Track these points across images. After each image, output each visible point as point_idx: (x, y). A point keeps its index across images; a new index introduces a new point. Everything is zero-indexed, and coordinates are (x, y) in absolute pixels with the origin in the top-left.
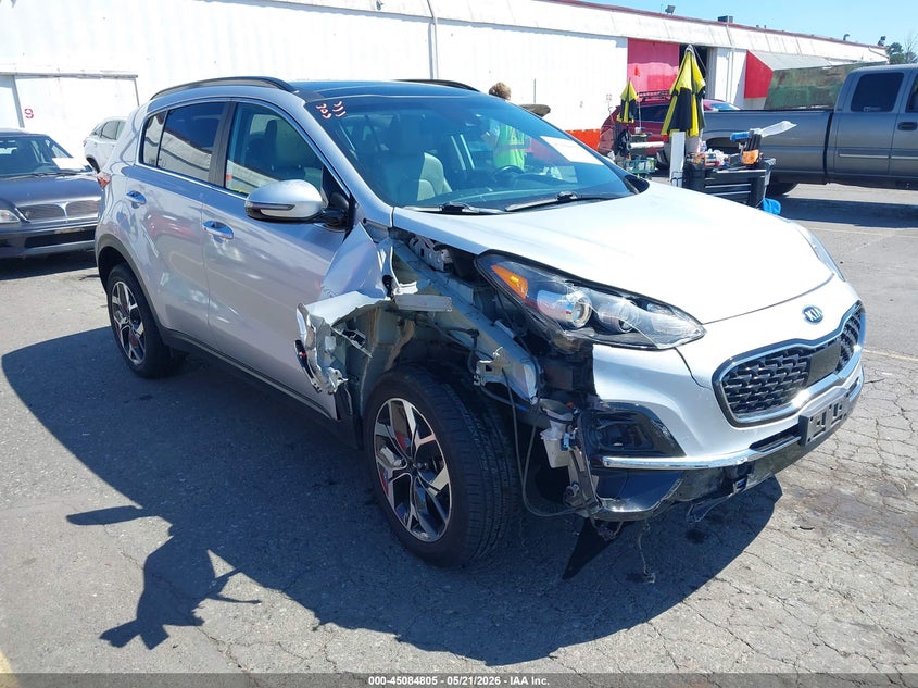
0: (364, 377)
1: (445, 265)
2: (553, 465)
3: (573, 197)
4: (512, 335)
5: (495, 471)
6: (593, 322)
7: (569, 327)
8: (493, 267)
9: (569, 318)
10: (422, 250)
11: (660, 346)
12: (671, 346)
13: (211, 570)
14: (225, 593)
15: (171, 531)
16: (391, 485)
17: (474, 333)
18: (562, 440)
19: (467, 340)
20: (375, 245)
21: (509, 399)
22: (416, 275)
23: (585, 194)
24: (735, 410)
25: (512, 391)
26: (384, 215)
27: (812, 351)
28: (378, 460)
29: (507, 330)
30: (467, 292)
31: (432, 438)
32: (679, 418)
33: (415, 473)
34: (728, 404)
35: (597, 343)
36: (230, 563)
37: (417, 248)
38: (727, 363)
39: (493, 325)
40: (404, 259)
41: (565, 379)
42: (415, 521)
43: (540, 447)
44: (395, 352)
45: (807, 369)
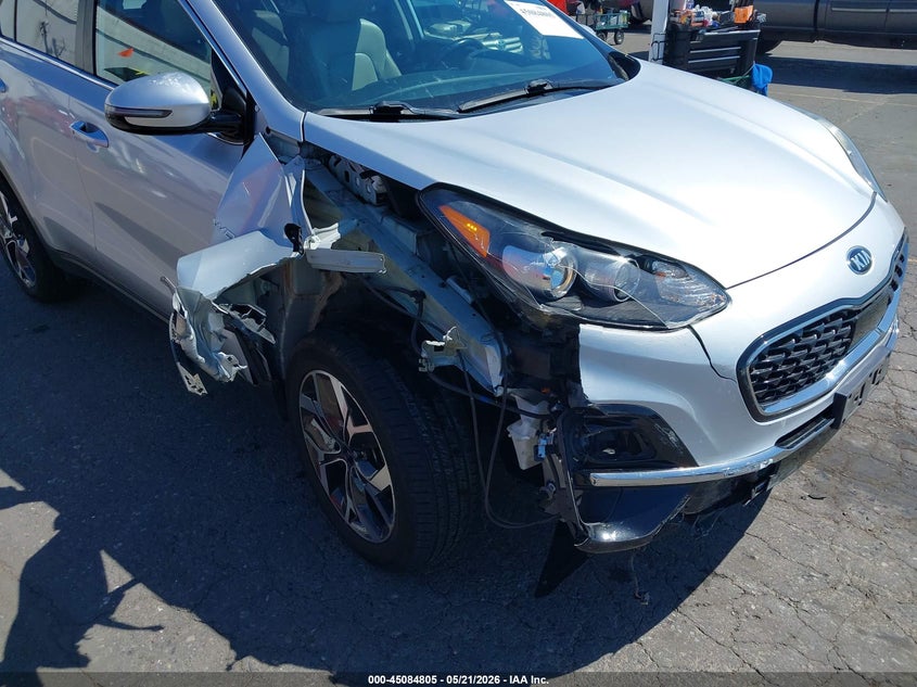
0: (283, 334)
1: (378, 195)
2: (523, 466)
3: (548, 88)
4: (469, 299)
5: (449, 471)
6: (579, 288)
7: (545, 298)
8: (442, 209)
9: (545, 286)
10: (347, 173)
11: (669, 325)
12: (686, 324)
13: (103, 581)
14: (118, 616)
15: (57, 524)
16: (323, 469)
17: (420, 296)
18: (536, 448)
19: (410, 304)
20: (281, 167)
21: (466, 389)
22: (337, 211)
23: (563, 82)
24: (761, 399)
25: (470, 376)
26: (293, 123)
27: (859, 311)
28: (306, 436)
29: (462, 292)
30: (407, 237)
31: (367, 428)
32: (692, 420)
33: (351, 461)
34: (753, 393)
35: (585, 322)
36: (128, 569)
37: (339, 168)
38: (758, 342)
39: (443, 285)
40: (321, 188)
41: (540, 365)
42: (352, 515)
43: (508, 447)
44: (321, 303)
45: (851, 335)
